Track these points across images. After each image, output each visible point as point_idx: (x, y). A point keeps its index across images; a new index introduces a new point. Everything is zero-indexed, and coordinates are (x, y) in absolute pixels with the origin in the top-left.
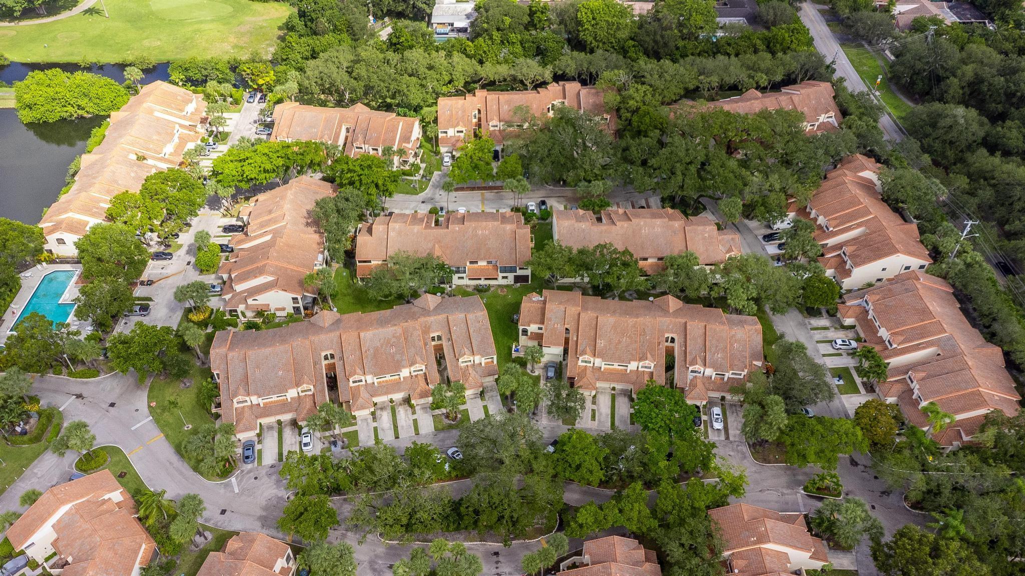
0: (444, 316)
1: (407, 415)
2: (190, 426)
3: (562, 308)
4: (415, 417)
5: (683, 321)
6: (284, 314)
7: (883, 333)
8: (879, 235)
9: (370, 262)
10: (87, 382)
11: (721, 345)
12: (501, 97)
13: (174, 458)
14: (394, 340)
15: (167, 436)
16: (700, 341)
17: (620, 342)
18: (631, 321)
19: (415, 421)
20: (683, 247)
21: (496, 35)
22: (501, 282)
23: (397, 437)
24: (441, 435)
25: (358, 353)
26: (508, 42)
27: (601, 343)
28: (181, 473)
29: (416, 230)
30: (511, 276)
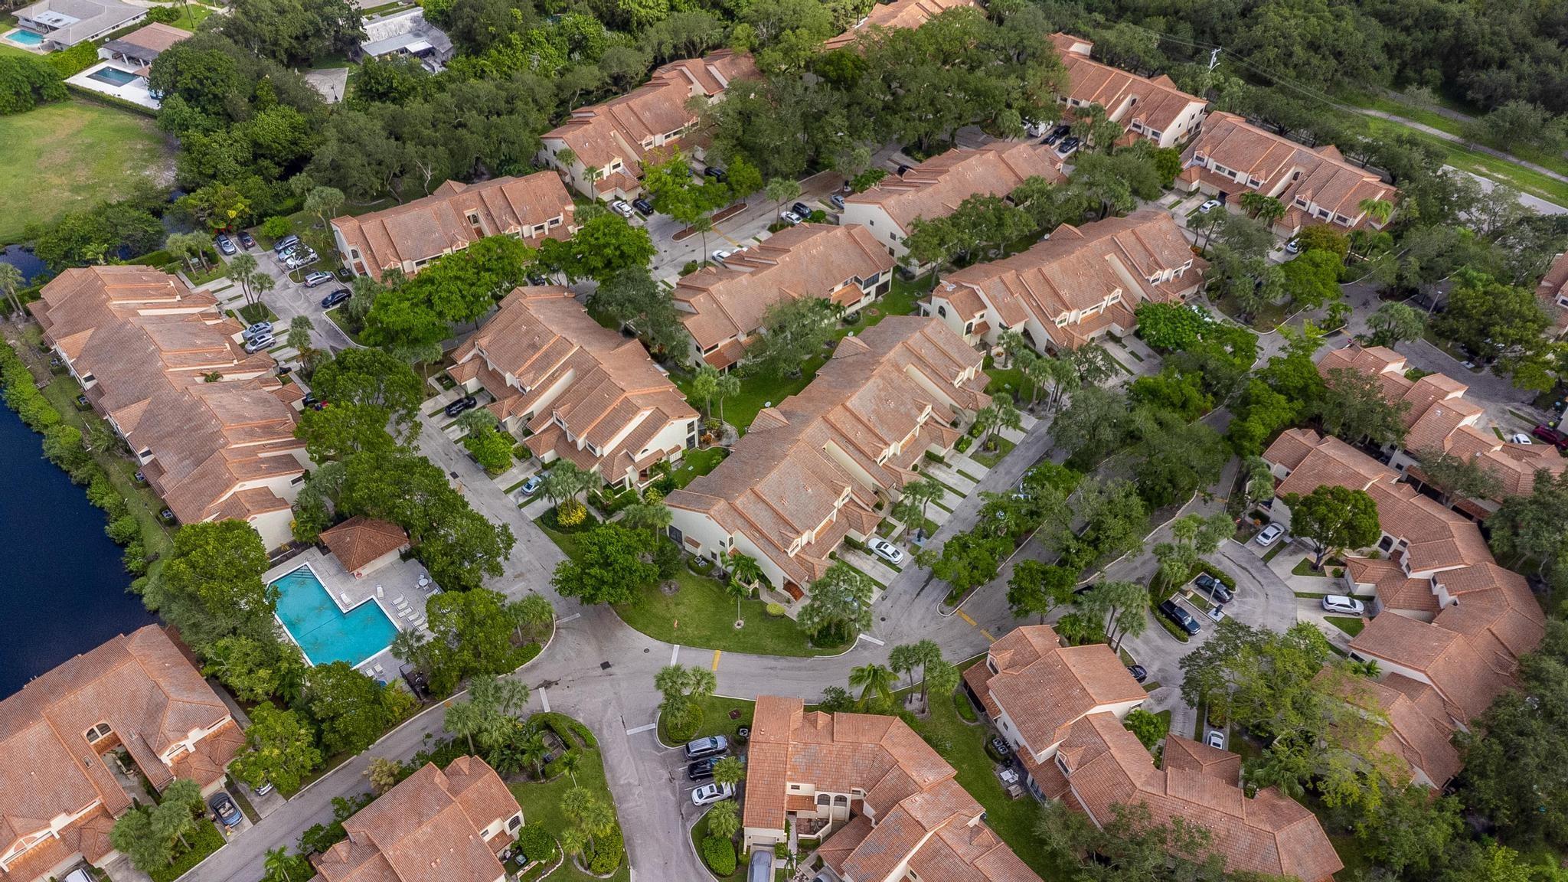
0: (900, 345)
1: (944, 472)
2: (742, 622)
3: (996, 279)
4: (955, 468)
5: (1109, 237)
6: (678, 455)
7: (1241, 177)
8: (1156, 94)
9: (717, 346)
10: (533, 667)
11: (1160, 243)
12: (631, 103)
13: (769, 661)
14: (883, 394)
15: (725, 649)
16: (1139, 248)
17: (1080, 283)
18: (1072, 258)
19: (959, 472)
20: (1014, 178)
21: (515, 37)
22: (865, 302)
23: (964, 496)
24: (1001, 469)
25: (860, 427)
26: (532, 44)
27: (1065, 294)
28: (799, 669)
29: (745, 282)
30: (873, 289)
